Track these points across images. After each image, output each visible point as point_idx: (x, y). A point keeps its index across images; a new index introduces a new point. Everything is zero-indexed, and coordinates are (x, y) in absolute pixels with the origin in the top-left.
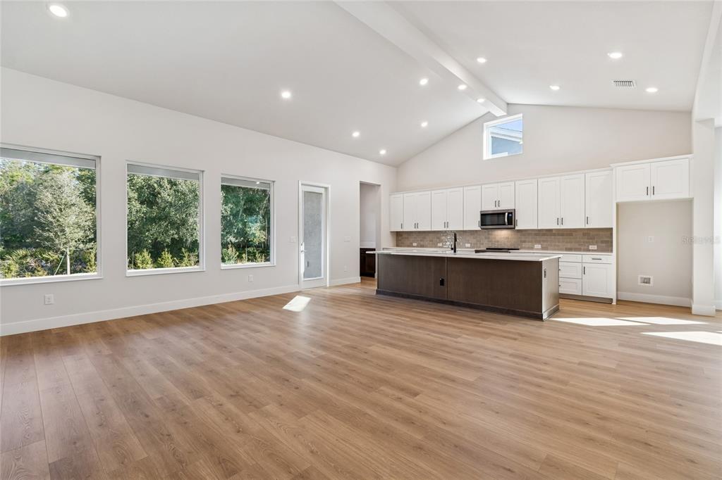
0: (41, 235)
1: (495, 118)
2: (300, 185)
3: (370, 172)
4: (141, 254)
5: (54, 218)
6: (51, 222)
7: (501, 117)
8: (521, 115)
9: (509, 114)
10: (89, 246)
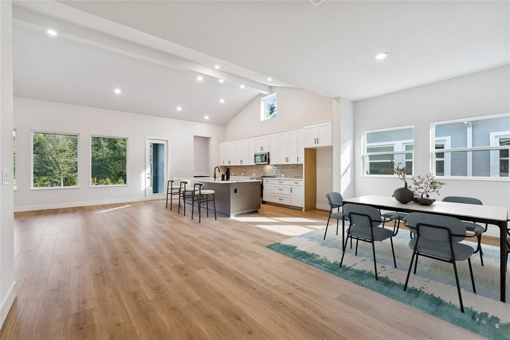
0: (47, 169)
1: (265, 95)
2: (146, 139)
3: (203, 130)
4: (105, 180)
5: (53, 158)
6: (51, 161)
7: (268, 95)
8: (276, 94)
9: (271, 92)
10: (74, 175)
